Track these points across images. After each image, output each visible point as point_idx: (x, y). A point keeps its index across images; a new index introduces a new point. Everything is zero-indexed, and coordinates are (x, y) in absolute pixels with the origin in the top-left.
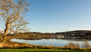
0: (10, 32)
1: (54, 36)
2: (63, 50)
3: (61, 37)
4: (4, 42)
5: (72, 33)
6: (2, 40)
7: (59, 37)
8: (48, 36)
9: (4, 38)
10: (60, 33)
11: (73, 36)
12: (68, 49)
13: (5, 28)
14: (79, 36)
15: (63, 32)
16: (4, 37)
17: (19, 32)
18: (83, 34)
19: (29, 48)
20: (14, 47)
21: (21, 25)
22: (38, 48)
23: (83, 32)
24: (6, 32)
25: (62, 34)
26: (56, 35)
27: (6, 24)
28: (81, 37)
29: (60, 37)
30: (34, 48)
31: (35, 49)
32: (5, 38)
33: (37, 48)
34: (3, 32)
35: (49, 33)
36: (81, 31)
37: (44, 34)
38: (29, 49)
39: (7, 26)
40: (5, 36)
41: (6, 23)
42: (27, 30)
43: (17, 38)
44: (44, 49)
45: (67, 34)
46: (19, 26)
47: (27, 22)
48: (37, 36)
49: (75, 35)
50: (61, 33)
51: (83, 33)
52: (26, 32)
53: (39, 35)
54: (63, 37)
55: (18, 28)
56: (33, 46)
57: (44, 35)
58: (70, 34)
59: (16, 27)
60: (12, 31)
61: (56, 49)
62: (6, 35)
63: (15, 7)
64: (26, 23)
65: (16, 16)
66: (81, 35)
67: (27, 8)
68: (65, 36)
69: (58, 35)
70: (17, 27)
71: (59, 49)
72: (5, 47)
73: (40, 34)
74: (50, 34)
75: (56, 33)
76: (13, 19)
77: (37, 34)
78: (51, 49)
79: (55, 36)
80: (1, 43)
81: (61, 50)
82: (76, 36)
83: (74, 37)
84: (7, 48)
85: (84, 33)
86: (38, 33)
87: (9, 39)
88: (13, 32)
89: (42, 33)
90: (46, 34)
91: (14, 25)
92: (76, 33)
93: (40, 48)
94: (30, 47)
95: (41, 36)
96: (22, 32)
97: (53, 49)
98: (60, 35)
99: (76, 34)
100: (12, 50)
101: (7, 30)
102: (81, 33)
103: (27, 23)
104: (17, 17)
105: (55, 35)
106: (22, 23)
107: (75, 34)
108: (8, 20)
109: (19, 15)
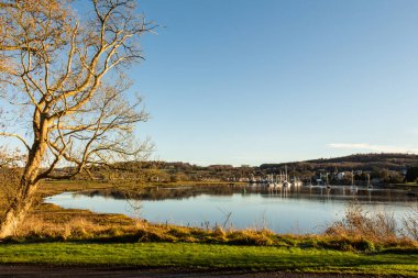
0: (55, 162)
1: (251, 182)
2: (330, 252)
3: (289, 185)
4: (27, 207)
5: (339, 164)
6: (15, 200)
7: (280, 186)
8: (224, 180)
9: (28, 187)
10: (284, 164)
11: (345, 182)
12: (351, 247)
13: (31, 142)
14: (374, 180)
15: (295, 164)
16: (25, 183)
17: (97, 159)
18: (395, 173)
19: (154, 238)
20: (80, 233)
21: (111, 126)
22: (201, 243)
23: (393, 162)
24: (35, 162)
25: (293, 169)
26: (262, 176)
27: (38, 121)
28: (384, 184)
29: (284, 185)
30: (179, 241)
31: (187, 246)
32: (33, 189)
33: (191, 239)
34: (18, 158)
35: (228, 168)
36: (384, 157)
37: (205, 169)
38: (154, 244)
39: (38, 130)
40: (33, 179)
41: (38, 115)
42: (134, 149)
43: (76, 192)
44: (230, 243)
45: (315, 169)
46: (99, 132)
47: (138, 110)
48: (173, 180)
49: (356, 177)
50: (289, 164)
51: (391, 168)
52: (131, 158)
53: (184, 175)
54: (298, 184)
55: (94, 143)
56: (173, 232)
57: (204, 176)
58: (331, 169)
59: (85, 133)
60: (64, 155)
61: (292, 244)
62: (34, 173)
63: (80, 38)
64: (135, 116)
65: (86, 82)
66: (383, 174)
67: (138, 46)
68: (305, 182)
69: (270, 177)
70: (91, 135)
71: (307, 245)
72: (33, 233)
73: (187, 173)
74: (236, 169)
75: (264, 167)
76: (69, 98)
77: (172, 172)
78: (263, 243)
79: (261, 178)
80: (10, 214)
81: (318, 252)
82: (360, 180)
83: (350, 184)
84: (43, 241)
85: (397, 169)
86: (178, 167)
87: (44, 195)
88: (68, 159)
89: (196, 168)
90: (216, 171)
91: (73, 124)
92: (358, 168)
93: (209, 242)
94: (158, 234)
95: (193, 179)
96: (111, 162)
97: (278, 246)
98: (283, 177)
99: (360, 173)
100: (75, 253)
101: (38, 153)
102: (381, 167)
103: (137, 118)
104: (87, 85)
105: (257, 174)
106: (114, 117)
107: (355, 169)
108: (47, 103)
109: (98, 79)
